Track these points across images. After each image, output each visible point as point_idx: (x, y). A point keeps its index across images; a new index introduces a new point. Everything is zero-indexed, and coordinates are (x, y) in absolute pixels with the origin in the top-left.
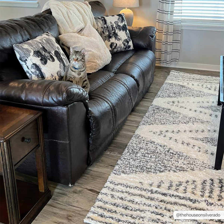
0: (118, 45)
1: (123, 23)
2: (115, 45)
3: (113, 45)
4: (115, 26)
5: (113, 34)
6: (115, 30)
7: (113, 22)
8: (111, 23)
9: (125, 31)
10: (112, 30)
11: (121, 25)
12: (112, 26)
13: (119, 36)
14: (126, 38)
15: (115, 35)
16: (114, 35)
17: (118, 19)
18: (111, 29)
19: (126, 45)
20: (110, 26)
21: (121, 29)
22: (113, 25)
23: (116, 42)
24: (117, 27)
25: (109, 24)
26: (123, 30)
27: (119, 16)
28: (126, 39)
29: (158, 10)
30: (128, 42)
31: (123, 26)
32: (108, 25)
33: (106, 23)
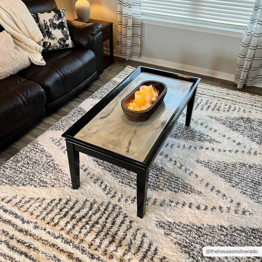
0: (52, 44)
1: (60, 21)
2: (48, 44)
3: (46, 44)
4: (48, 24)
5: (46, 32)
6: (48, 28)
7: (47, 20)
8: (45, 21)
9: (61, 29)
10: (45, 29)
11: (57, 22)
12: (45, 25)
13: (54, 35)
14: (62, 36)
15: (49, 34)
16: (47, 34)
17: (54, 17)
18: (44, 27)
19: (63, 44)
20: (43, 24)
21: (56, 27)
22: (47, 23)
23: (50, 41)
24: (51, 25)
25: (42, 22)
26: (59, 28)
27: (56, 13)
28: (62, 38)
29: (119, 2)
30: (64, 41)
31: (59, 24)
32: (40, 23)
33: (39, 21)
